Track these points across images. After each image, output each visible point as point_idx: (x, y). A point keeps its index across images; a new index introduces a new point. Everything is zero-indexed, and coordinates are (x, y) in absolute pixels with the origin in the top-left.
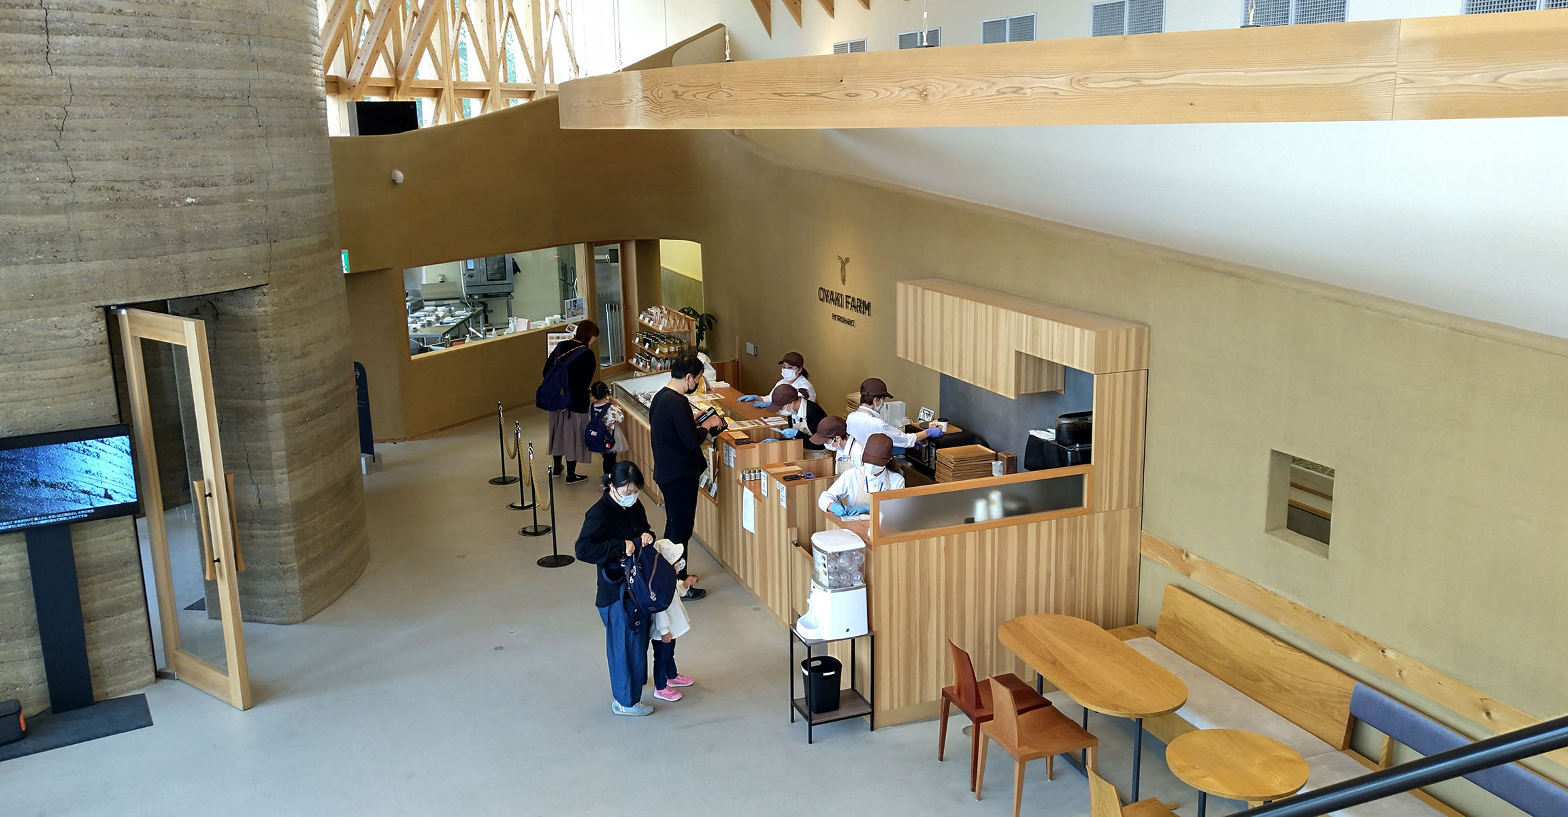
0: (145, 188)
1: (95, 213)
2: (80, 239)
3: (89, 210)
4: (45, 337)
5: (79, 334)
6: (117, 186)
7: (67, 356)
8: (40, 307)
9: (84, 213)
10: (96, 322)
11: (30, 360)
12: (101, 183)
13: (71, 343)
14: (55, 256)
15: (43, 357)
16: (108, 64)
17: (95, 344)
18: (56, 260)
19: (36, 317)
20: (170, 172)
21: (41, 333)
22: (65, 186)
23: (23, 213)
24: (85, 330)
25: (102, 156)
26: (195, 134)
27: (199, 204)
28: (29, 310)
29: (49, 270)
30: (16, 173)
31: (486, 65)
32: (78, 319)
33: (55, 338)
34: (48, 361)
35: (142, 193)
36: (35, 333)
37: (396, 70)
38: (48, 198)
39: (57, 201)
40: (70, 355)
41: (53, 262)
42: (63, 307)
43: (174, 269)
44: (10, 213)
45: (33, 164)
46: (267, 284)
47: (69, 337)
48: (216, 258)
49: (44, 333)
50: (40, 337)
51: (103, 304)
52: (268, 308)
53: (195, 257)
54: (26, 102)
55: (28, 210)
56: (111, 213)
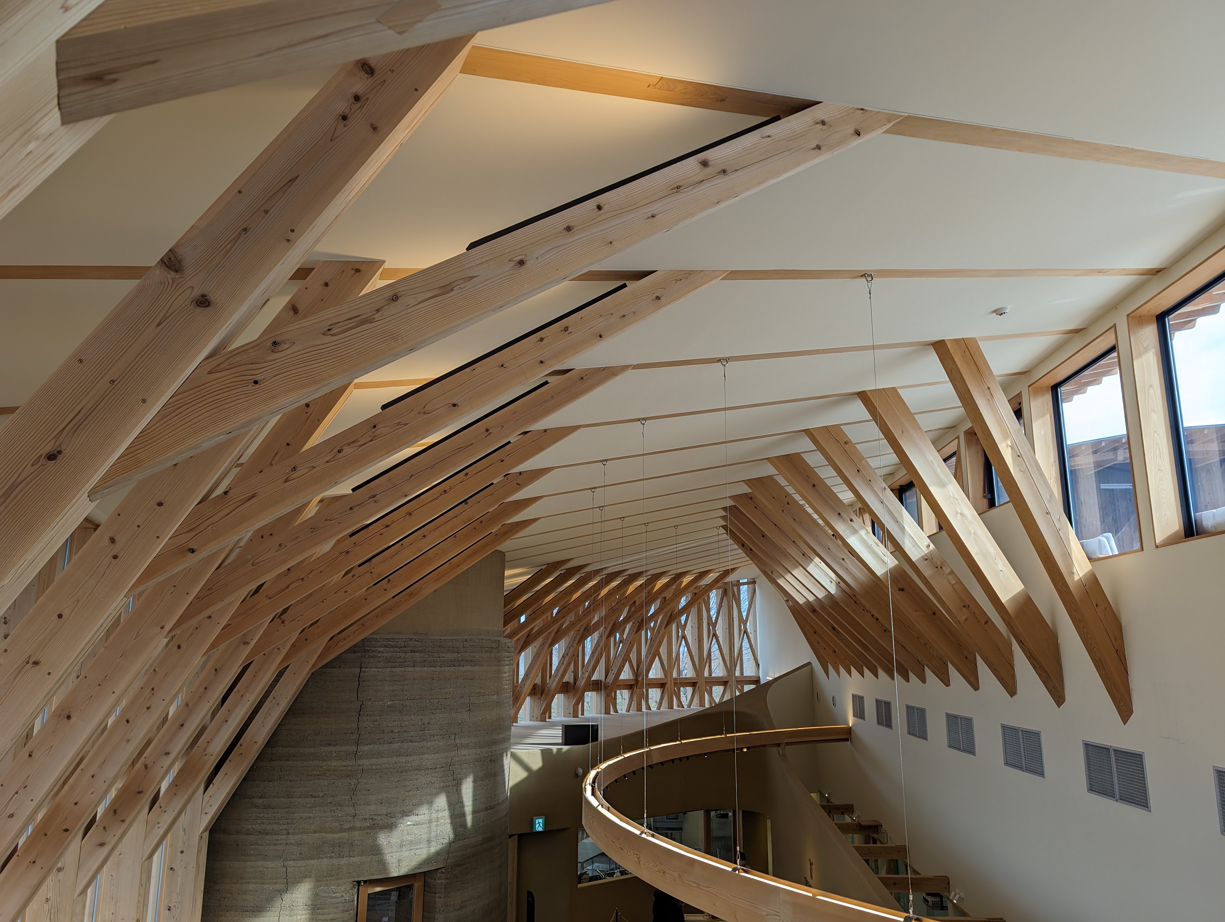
0: (388, 818)
1: (361, 832)
2: (352, 845)
3: (359, 830)
4: (327, 897)
5: (342, 896)
6: (375, 817)
7: (334, 908)
8: (327, 881)
9: (357, 832)
10: (352, 889)
11: (318, 909)
12: (367, 816)
13: (337, 901)
14: (339, 854)
15: (324, 908)
16: (382, 757)
17: (349, 902)
18: (340, 856)
19: (325, 886)
20: (402, 809)
21: (325, 895)
22: (350, 818)
23: (330, 832)
24: (346, 894)
25: (371, 802)
26: (417, 788)
27: (414, 825)
28: (322, 883)
29: (335, 861)
30: (331, 813)
31: (696, 667)
32: (343, 888)
33: (331, 898)
34: (325, 910)
35: (386, 821)
36: (323, 895)
37: (636, 674)
38: (342, 825)
39: (346, 826)
40: (336, 907)
41: (338, 857)
42: (338, 881)
43: (395, 861)
44: (324, 832)
45: (339, 808)
46: (445, 867)
47: (338, 898)
48: (418, 854)
49: (327, 895)
50: (324, 897)
51: (356, 880)
52: (443, 881)
53: (407, 854)
54: (342, 778)
55: (332, 831)
56: (369, 831)
